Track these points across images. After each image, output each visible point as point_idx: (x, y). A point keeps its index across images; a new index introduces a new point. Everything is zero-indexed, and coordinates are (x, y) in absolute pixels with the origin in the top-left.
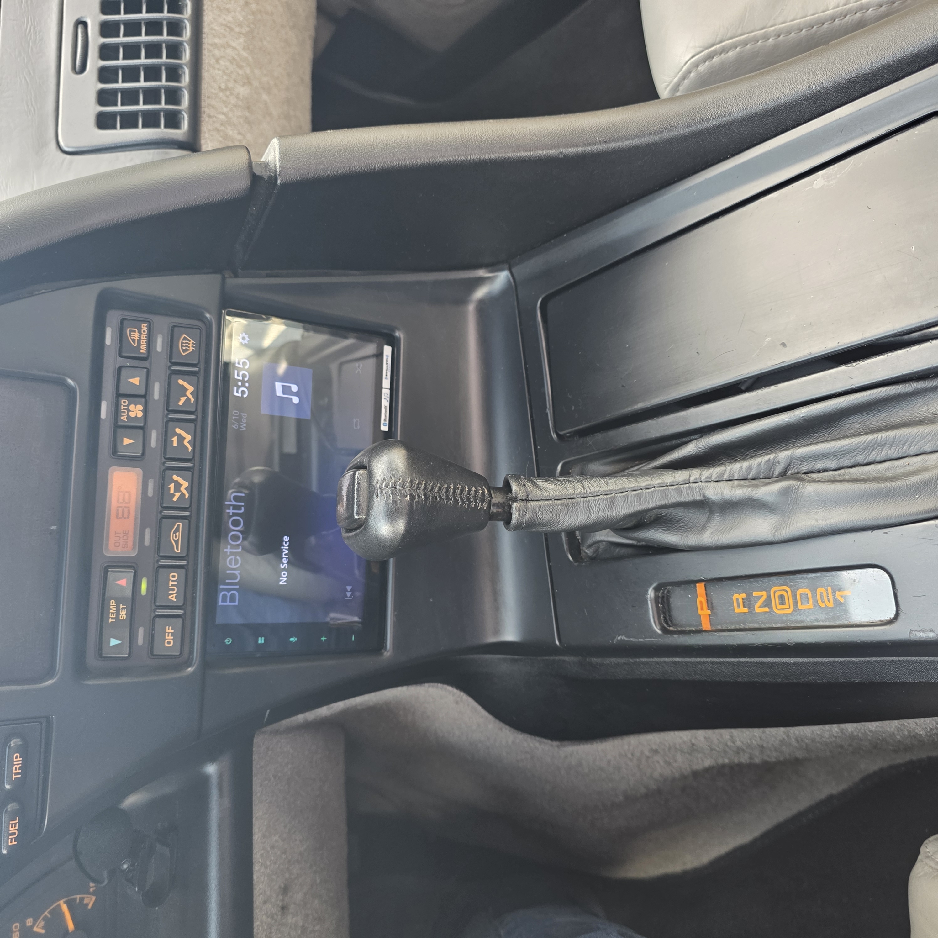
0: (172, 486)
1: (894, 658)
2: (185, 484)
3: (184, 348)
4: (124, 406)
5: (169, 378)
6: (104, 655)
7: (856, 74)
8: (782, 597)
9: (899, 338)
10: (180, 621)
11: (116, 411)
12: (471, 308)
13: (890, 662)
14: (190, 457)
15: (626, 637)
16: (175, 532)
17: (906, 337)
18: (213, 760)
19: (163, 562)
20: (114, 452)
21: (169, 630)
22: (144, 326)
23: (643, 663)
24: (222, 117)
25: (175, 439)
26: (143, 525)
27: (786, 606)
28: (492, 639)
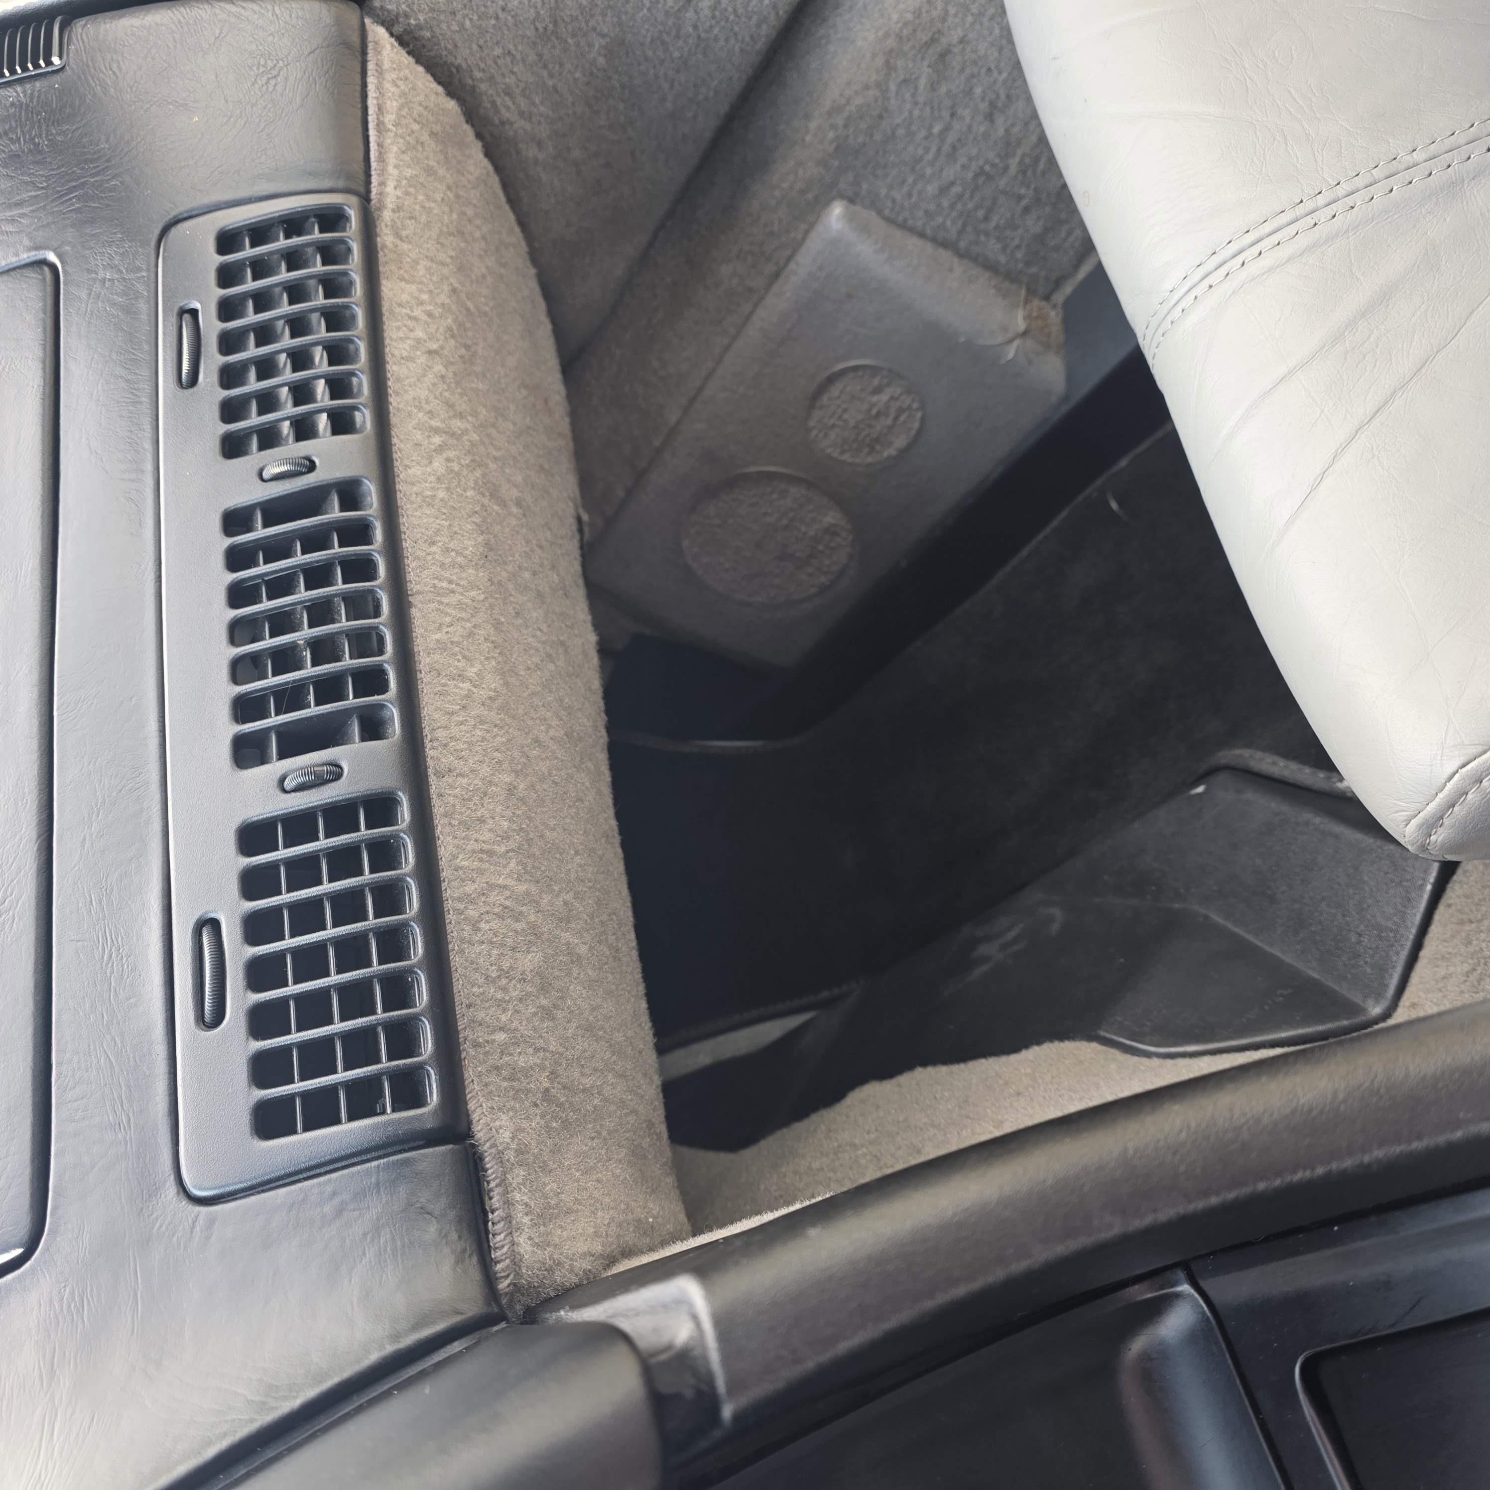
24: (501, 1037)
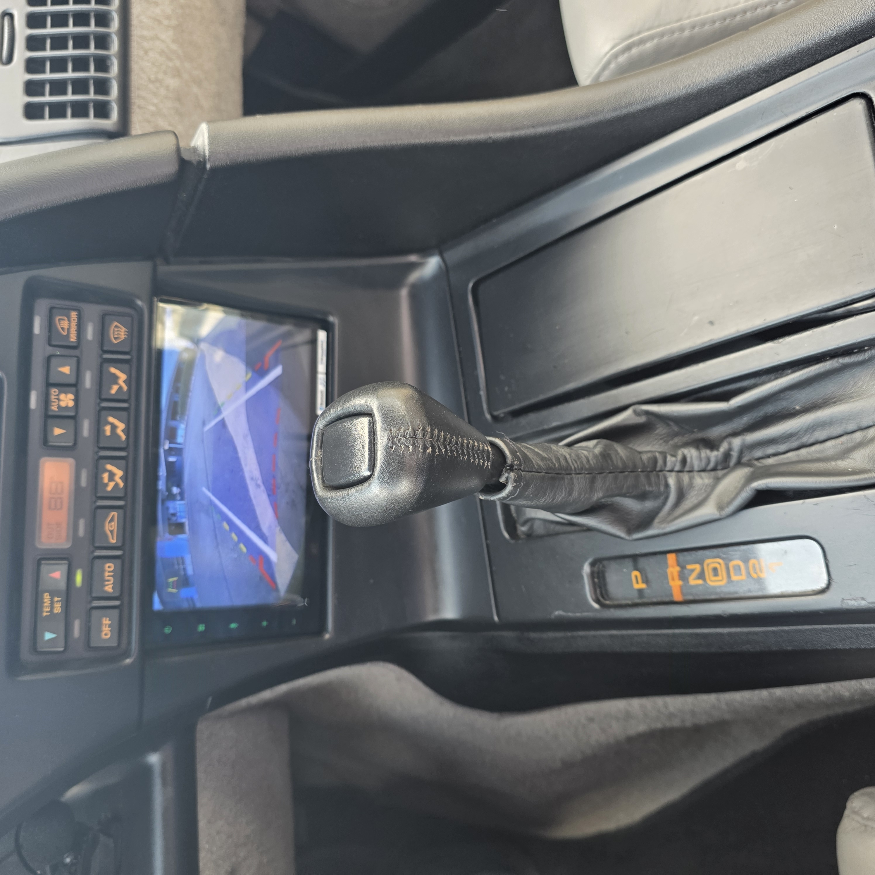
0: (106, 476)
1: (825, 626)
2: (119, 473)
3: (116, 336)
4: (55, 395)
5: (101, 365)
6: (39, 650)
7: (776, 57)
8: (715, 570)
9: (824, 314)
10: (116, 612)
11: (46, 401)
12: (404, 293)
13: (821, 630)
14: (123, 446)
15: (564, 611)
16: (110, 522)
17: (831, 313)
18: (154, 749)
19: (98, 553)
20: (45, 441)
21: (106, 621)
22: (74, 315)
23: (581, 637)
24: (153, 108)
25: (108, 429)
26: (76, 515)
27: (719, 578)
28: (431, 617)
